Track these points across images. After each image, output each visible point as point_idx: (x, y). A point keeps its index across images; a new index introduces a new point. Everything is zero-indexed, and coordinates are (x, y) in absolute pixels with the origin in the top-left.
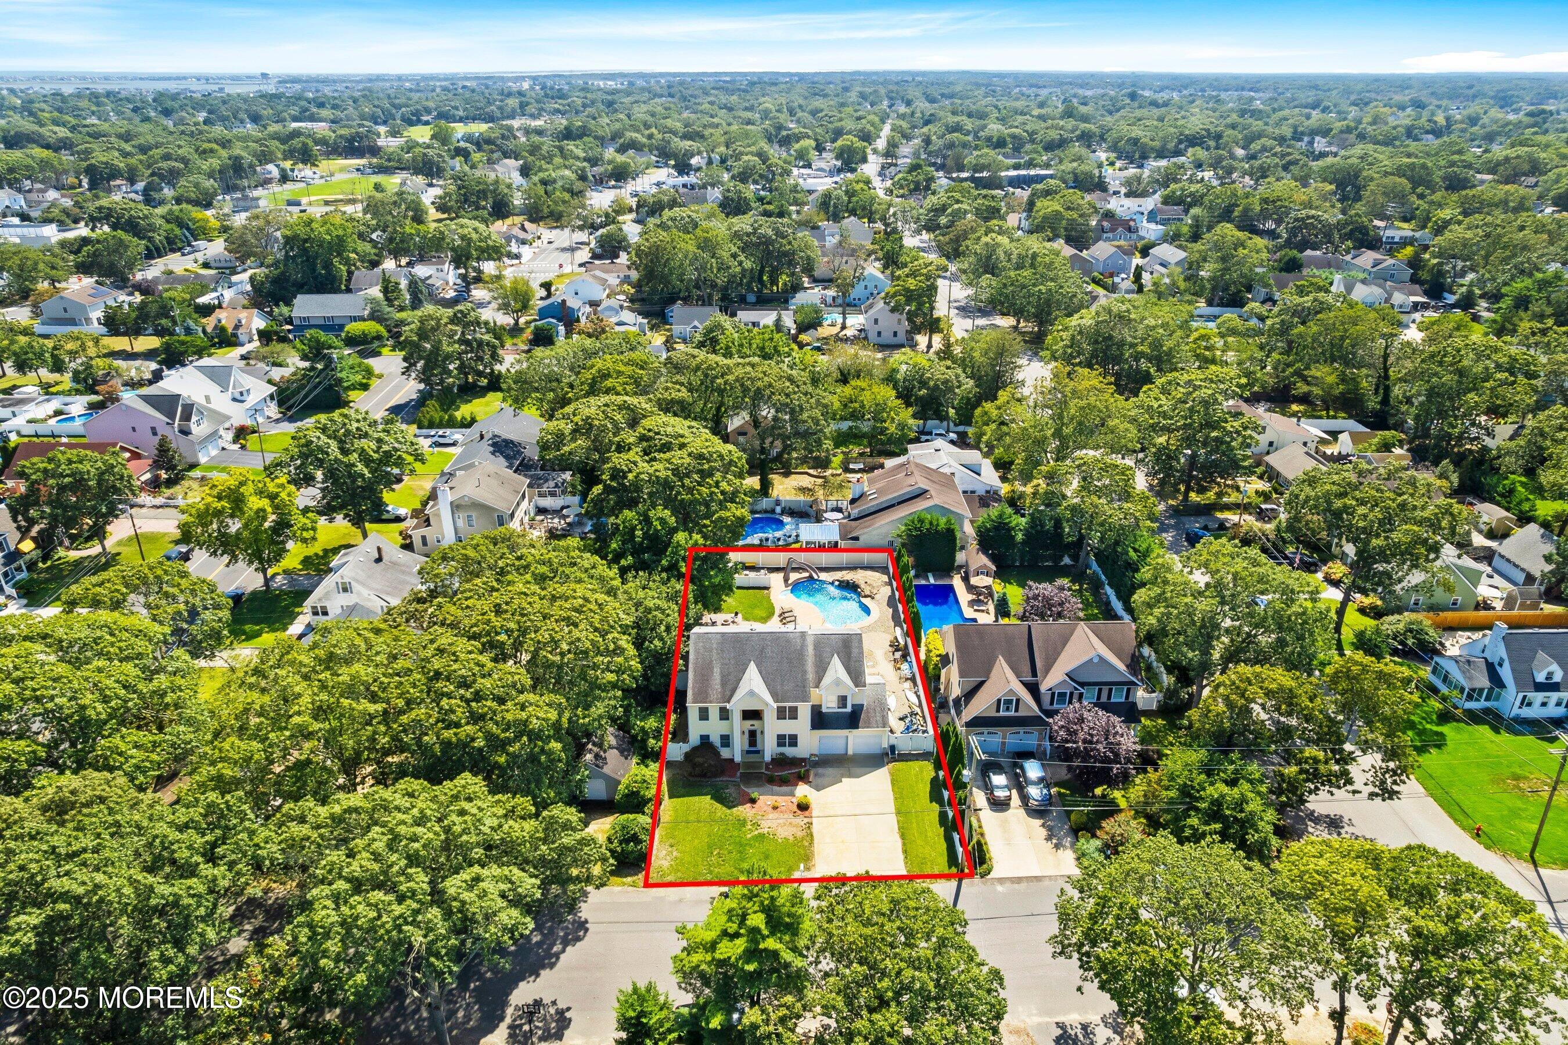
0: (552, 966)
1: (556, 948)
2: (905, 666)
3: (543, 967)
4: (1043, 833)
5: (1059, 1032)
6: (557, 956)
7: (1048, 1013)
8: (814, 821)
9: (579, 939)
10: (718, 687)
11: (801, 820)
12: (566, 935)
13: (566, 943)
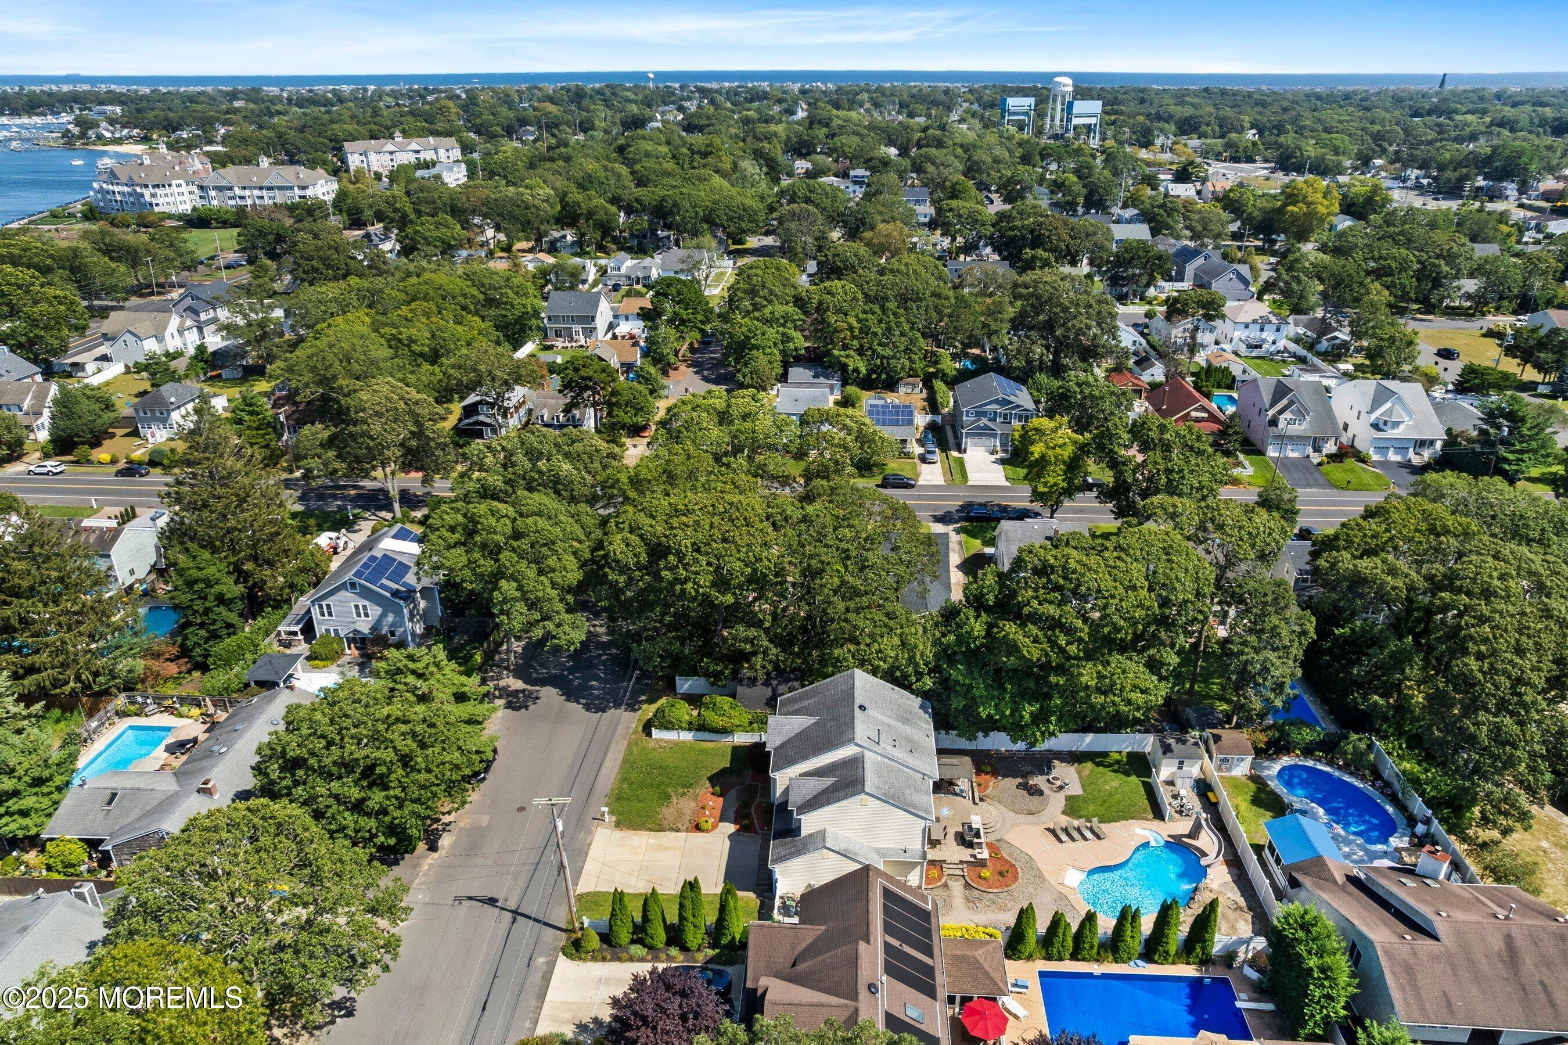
1: (585, 701)
8: (682, 834)
9: (588, 709)
11: (686, 824)
12: (594, 704)
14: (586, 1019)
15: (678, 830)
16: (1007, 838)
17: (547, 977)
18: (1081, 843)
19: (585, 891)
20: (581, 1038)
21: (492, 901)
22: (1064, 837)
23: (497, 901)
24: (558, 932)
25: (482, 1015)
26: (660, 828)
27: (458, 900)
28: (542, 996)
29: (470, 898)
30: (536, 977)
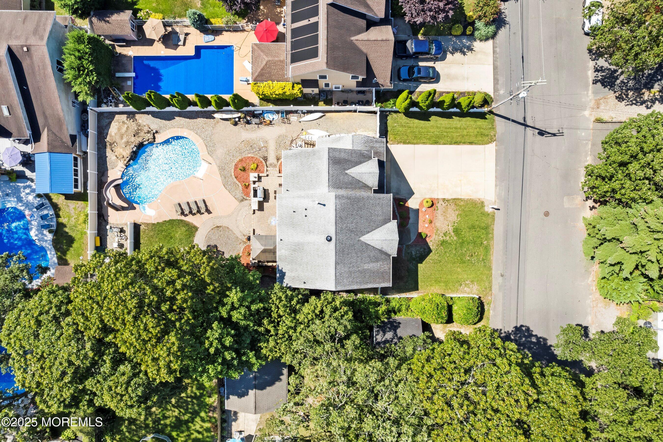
0: (545, 340)
1: (534, 340)
2: (268, 117)
3: (545, 344)
4: (458, 55)
5: (599, 84)
6: (538, 338)
7: (587, 86)
8: (441, 196)
9: (528, 329)
10: (378, 264)
11: (440, 206)
12: (525, 336)
13: (531, 335)
14: (469, 53)
15: (444, 200)
16: (236, 203)
17: (496, 81)
18: (191, 201)
19: (490, 145)
20: (469, 43)
21: (542, 133)
22: (202, 205)
23: (539, 133)
24: (498, 113)
25: (523, 54)
26: (455, 201)
27: (562, 134)
28: (495, 68)
29: (554, 135)
30: (501, 80)
